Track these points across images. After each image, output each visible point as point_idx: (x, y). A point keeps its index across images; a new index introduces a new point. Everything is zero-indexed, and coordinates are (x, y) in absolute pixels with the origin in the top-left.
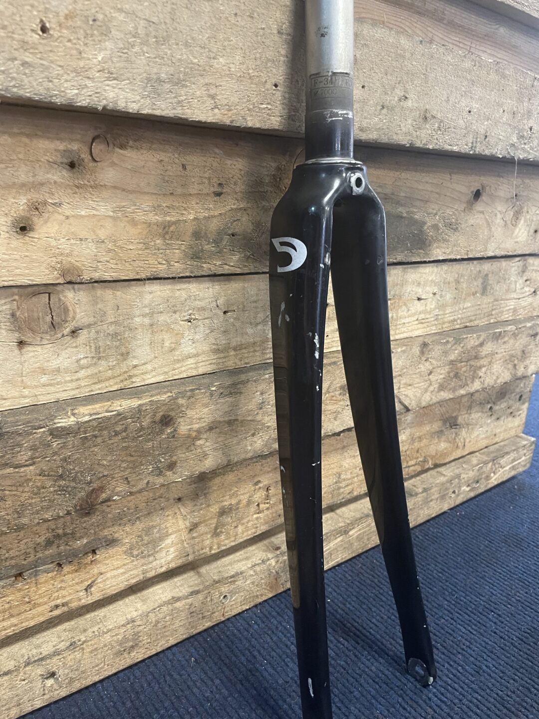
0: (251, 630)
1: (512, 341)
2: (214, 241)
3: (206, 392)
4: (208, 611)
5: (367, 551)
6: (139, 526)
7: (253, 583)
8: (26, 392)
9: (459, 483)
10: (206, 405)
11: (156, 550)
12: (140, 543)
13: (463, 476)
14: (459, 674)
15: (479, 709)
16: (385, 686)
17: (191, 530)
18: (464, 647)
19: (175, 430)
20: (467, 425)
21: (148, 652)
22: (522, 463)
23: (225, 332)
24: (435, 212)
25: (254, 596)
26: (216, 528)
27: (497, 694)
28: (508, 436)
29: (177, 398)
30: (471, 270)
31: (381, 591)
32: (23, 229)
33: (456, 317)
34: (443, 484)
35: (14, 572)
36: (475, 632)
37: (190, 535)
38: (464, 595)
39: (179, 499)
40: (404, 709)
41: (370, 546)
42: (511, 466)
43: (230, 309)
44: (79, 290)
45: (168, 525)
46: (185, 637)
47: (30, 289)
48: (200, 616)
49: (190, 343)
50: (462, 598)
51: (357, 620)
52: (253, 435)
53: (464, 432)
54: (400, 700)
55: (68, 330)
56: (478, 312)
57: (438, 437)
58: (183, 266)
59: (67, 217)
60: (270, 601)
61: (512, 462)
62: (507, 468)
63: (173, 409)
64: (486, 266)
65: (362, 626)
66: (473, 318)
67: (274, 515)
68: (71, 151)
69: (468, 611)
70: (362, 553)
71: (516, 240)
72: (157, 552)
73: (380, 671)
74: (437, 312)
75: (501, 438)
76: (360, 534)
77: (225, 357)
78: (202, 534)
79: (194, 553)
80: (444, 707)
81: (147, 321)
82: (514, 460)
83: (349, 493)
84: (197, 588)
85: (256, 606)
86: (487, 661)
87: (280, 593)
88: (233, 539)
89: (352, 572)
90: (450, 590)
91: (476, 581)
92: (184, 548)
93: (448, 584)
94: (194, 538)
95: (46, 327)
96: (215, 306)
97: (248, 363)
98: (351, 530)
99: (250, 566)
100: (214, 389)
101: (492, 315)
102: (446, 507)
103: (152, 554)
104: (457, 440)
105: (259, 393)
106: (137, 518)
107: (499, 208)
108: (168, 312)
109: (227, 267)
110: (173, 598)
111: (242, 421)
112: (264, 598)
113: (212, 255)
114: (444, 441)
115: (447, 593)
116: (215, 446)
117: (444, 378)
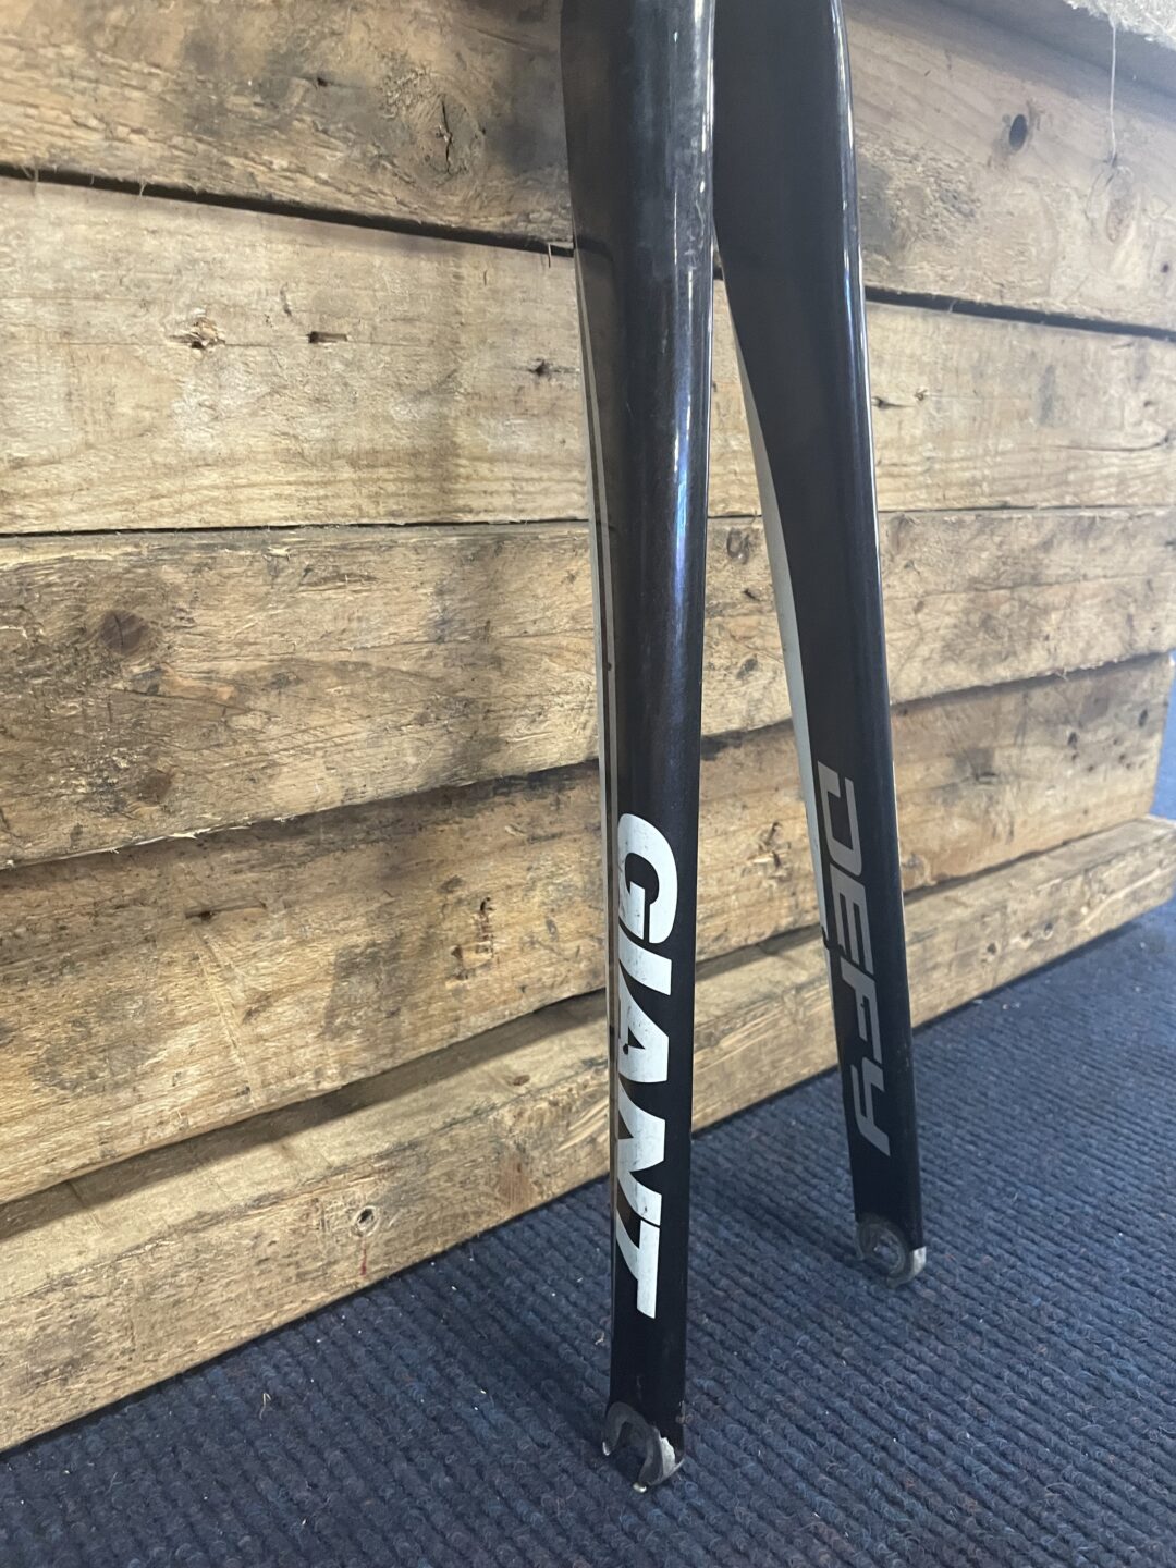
0: (447, 1310)
1: (1121, 549)
2: (260, 87)
3: (254, 559)
4: (315, 1258)
5: (771, 1099)
6: (76, 988)
7: (449, 1176)
9: (1003, 925)
10: (260, 602)
11: (140, 1069)
12: (83, 1045)
13: (1012, 906)
14: (1045, 1397)
15: (1111, 1489)
16: (834, 1440)
17: (250, 1013)
18: (1053, 1324)
19: (157, 670)
20: (1018, 776)
21: (129, 1381)
22: (1156, 886)
23: (317, 400)
24: (912, 151)
25: (455, 1216)
26: (331, 1014)
27: (1161, 1446)
28: (1116, 818)
29: (157, 562)
30: (1011, 346)
31: (814, 1194)
33: (978, 474)
34: (962, 924)
36: (1077, 1285)
37: (247, 1029)
38: (1037, 1192)
39: (206, 915)
40: (894, 1502)
41: (779, 1084)
42: (1127, 890)
43: (328, 329)
45: (173, 994)
46: (246, 1334)
48: (292, 1272)
49: (206, 419)
50: (1034, 1202)
51: (749, 1268)
52: (422, 720)
53: (1009, 796)
54: (880, 1475)
56: (1034, 470)
57: (945, 801)
58: (160, 150)
60: (504, 1233)
61: (1132, 882)
62: (1120, 895)
63: (143, 596)
64: (1051, 342)
65: (764, 1284)
66: (1022, 484)
67: (507, 985)
69: (1052, 1233)
70: (759, 1105)
71: (1120, 282)
72: (144, 1075)
73: (819, 1399)
74: (927, 450)
75: (1100, 822)
76: (750, 1049)
77: (325, 484)
78: (289, 1030)
79: (265, 1084)
80: (1010, 1490)
81: (48, 315)
82: (1135, 876)
83: (718, 938)
84: (275, 1188)
85: (463, 1246)
86: (1118, 1355)
87: (534, 1211)
88: (386, 1050)
89: (734, 1150)
90: (1000, 1184)
91: (1067, 1157)
92: (233, 1068)
93: (992, 1168)
94: (260, 1039)
96: (279, 308)
97: (401, 515)
98: (725, 1034)
99: (436, 1126)
100: (282, 552)
101: (1067, 483)
102: (973, 989)
103: (126, 1082)
104: (993, 816)
105: (430, 590)
106: (65, 962)
107: (1076, 182)
108: (123, 302)
109: (309, 183)
110: (201, 1215)
111: (382, 672)
112: (487, 1223)
113: (255, 132)
114: (962, 816)
115: (991, 1190)
117: (955, 626)
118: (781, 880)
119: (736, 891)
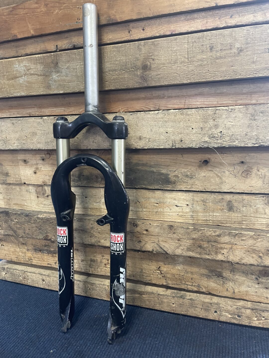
1: (251, 241)
2: (78, 177)
4: (84, 290)
7: (100, 290)
8: (39, 208)
20: (234, 280)
23: (86, 203)
24: (174, 170)
25: (101, 296)
26: (90, 265)
30: (214, 197)
32: (35, 173)
33: (208, 219)
34: (204, 302)
35: (39, 250)
37: (82, 263)
44: (48, 187)
47: (38, 186)
55: (46, 196)
56: (228, 220)
57: (207, 278)
59: (43, 171)
68: (42, 157)
74: (191, 214)
76: (150, 299)
83: (149, 280)
92: (80, 266)
95: (42, 194)
101: (243, 223)
104: (226, 286)
105: (91, 224)
112: (105, 299)
116: (78, 236)
117: (190, 245)
118: (162, 276)
119: (152, 274)
